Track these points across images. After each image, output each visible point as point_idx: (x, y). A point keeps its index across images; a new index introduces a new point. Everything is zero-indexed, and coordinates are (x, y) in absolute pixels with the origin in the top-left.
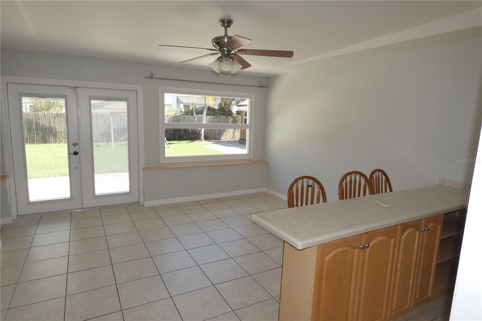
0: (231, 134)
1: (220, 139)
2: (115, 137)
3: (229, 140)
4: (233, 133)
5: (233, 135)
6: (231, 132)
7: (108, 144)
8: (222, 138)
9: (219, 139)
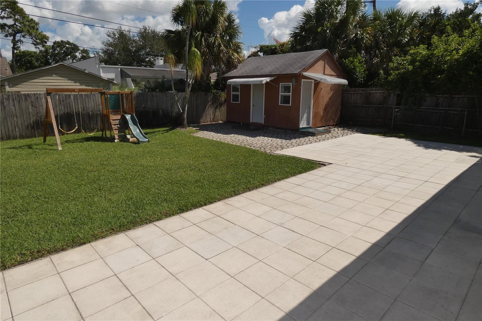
0: (211, 115)
1: (199, 123)
2: (59, 131)
3: (210, 123)
4: (214, 114)
5: (213, 116)
6: (211, 113)
7: (45, 140)
8: (202, 120)
9: (197, 123)
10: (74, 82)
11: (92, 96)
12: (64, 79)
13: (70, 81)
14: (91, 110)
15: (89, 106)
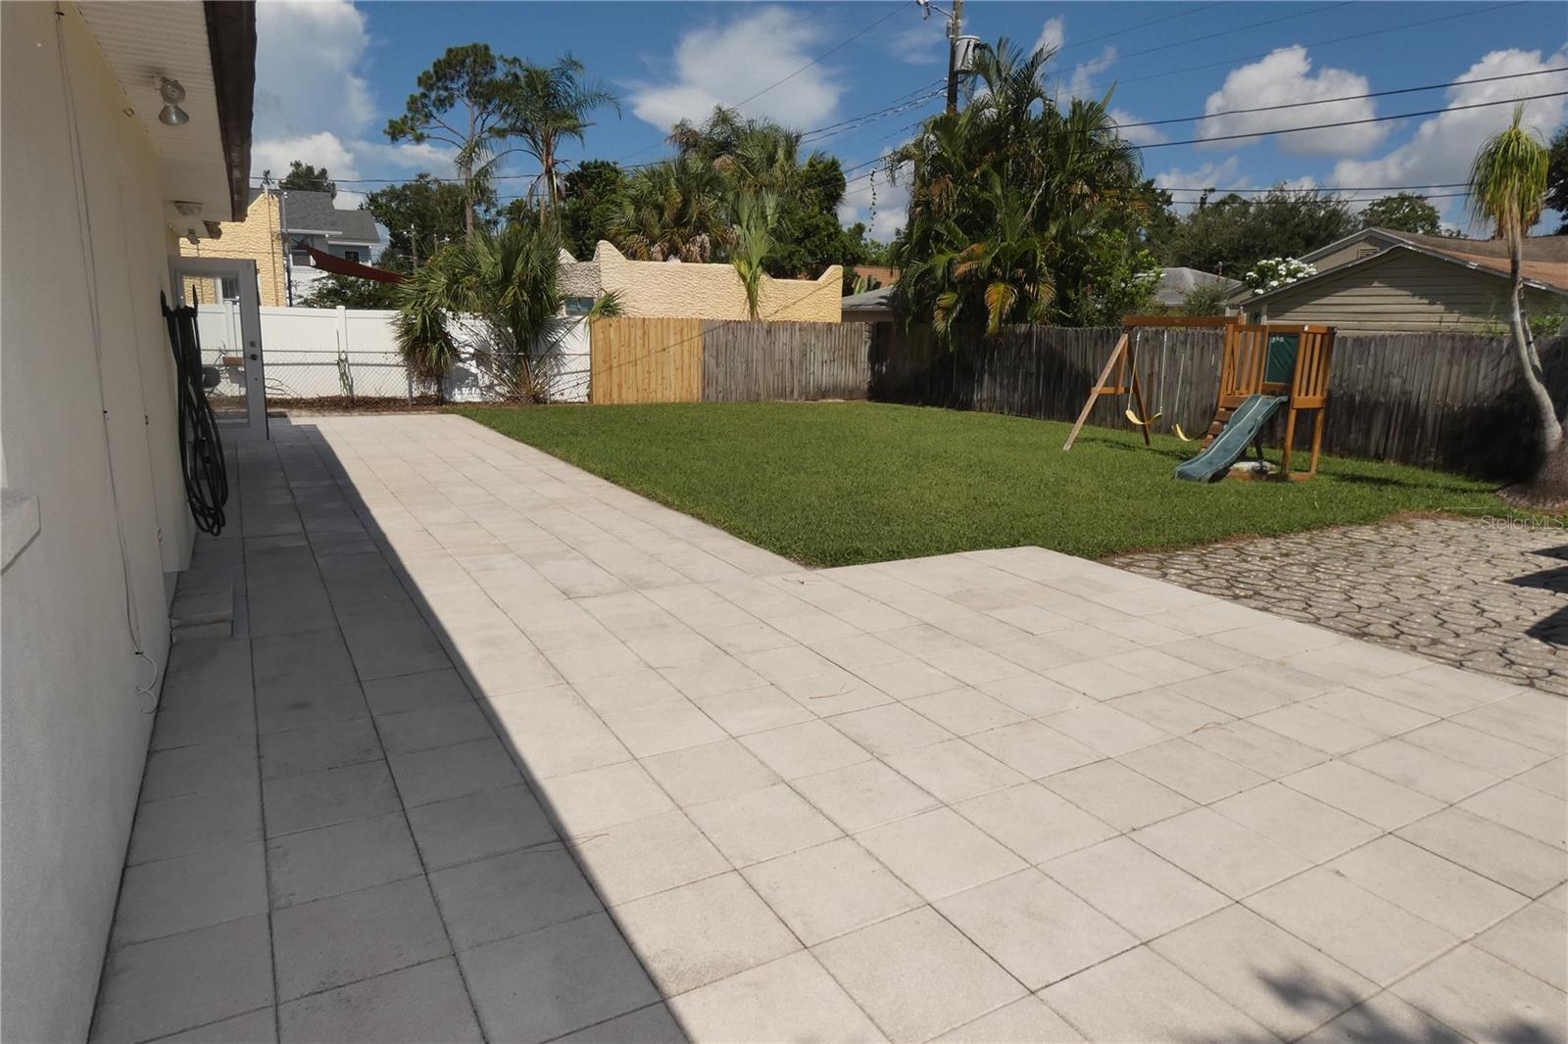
10: (1427, 301)
11: (1376, 346)
12: (1399, 292)
13: (1416, 300)
14: (1360, 388)
15: (1358, 375)
